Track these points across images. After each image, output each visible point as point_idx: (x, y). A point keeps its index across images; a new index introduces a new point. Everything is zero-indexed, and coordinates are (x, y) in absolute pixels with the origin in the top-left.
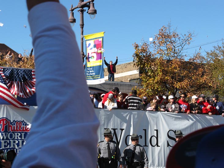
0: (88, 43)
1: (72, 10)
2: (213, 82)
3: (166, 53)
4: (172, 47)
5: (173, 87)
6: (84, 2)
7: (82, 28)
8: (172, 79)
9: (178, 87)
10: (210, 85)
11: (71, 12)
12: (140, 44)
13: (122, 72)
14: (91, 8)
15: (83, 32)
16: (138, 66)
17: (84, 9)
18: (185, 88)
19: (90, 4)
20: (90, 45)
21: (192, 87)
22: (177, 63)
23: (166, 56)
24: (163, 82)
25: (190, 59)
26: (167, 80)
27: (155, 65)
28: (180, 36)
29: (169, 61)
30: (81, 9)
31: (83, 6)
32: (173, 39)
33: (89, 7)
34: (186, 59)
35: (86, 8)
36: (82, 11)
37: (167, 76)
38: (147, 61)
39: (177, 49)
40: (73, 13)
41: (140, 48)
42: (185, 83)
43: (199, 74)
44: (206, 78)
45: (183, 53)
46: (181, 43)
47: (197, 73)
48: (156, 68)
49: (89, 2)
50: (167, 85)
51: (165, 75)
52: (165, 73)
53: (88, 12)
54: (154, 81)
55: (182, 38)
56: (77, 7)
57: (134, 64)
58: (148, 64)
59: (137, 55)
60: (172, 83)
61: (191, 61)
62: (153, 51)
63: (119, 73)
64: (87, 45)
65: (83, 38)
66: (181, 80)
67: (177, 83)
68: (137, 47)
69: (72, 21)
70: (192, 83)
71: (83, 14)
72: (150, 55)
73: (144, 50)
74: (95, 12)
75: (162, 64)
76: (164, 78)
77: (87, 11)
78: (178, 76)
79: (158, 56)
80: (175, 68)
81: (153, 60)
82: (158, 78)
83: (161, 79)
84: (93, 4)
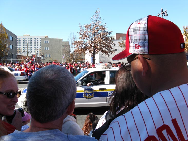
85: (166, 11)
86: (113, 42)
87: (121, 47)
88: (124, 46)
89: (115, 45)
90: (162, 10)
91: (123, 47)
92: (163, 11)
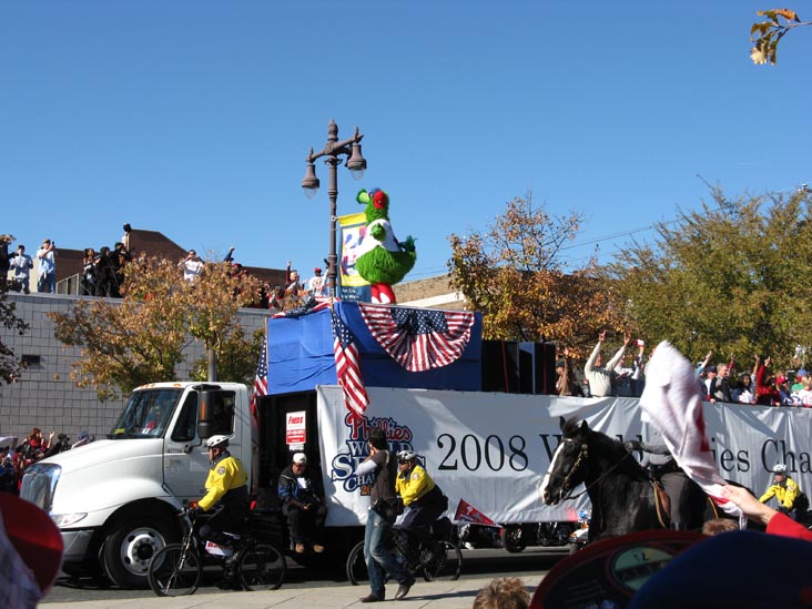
0: (346, 233)
1: (312, 160)
2: (625, 324)
3: (522, 257)
4: (536, 244)
5: (537, 334)
6: (339, 143)
7: (334, 199)
8: (535, 316)
9: (547, 335)
10: (618, 329)
11: (309, 164)
12: (464, 237)
13: (423, 298)
14: (355, 156)
15: (335, 209)
16: (458, 287)
17: (339, 157)
18: (563, 337)
19: (351, 146)
20: (350, 237)
21: (578, 334)
22: (546, 281)
23: (521, 265)
24: (514, 323)
25: (575, 272)
26: (524, 317)
27: (497, 284)
28: (552, 219)
29: (528, 274)
30: (331, 157)
31: (336, 152)
32: (537, 227)
33: (350, 154)
34: (567, 271)
35: (343, 156)
36: (334, 163)
37: (523, 309)
38: (479, 275)
39: (545, 248)
40: (314, 167)
41: (464, 246)
42: (563, 325)
43: (594, 306)
44: (610, 315)
45: (561, 257)
46: (555, 236)
47: (590, 304)
48: (498, 292)
49: (351, 143)
50: (524, 330)
51: (520, 306)
52: (519, 302)
53: (346, 165)
54: (494, 320)
55: (557, 224)
56: (322, 152)
57: (451, 283)
58: (481, 281)
59: (458, 262)
60: (535, 326)
61: (578, 275)
62: (492, 252)
63: (417, 299)
64: (345, 239)
65: (334, 224)
66: (553, 319)
67: (545, 325)
68: (457, 243)
69: (311, 183)
70: (578, 326)
71: (336, 169)
72: (485, 262)
73: (471, 251)
74: (363, 165)
75: (512, 283)
76: (518, 314)
77: (344, 162)
78: (548, 309)
79: (503, 264)
80: (542, 292)
81: (493, 273)
82: (503, 315)
83: (510, 315)
84: (360, 146)
85: (358, 140)
86: (13, 307)
87: (68, 341)
88: (83, 337)
89: (23, 326)
90: (335, 131)
91: (80, 343)
92: (336, 140)
